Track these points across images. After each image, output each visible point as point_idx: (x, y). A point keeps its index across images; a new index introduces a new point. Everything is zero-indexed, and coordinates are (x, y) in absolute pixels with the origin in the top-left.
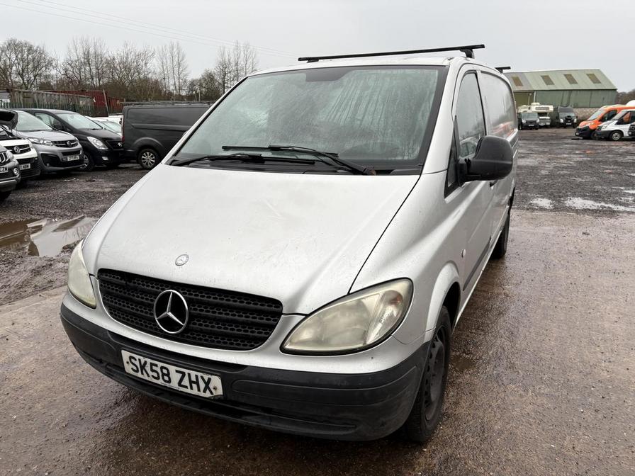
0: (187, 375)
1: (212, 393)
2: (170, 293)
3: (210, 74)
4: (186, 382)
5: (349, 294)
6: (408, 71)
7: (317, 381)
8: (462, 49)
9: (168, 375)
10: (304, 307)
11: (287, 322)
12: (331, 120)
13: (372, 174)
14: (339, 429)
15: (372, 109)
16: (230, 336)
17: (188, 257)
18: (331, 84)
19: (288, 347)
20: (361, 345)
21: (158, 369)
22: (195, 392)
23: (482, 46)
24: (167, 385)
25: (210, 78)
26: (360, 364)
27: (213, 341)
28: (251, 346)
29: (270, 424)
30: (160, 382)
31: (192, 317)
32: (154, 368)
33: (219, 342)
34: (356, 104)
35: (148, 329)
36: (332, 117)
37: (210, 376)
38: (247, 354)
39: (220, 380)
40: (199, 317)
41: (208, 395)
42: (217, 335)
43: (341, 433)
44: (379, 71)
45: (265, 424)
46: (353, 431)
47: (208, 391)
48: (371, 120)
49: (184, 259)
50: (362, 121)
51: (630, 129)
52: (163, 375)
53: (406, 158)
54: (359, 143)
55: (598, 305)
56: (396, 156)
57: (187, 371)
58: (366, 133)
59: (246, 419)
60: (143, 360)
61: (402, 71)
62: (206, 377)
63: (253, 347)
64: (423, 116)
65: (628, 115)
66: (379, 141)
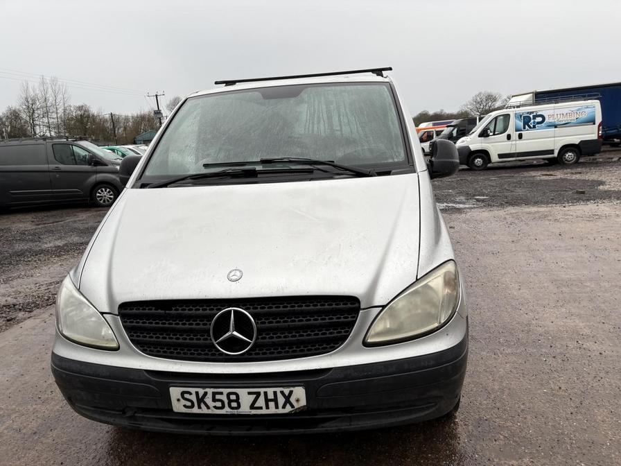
0: (262, 394)
1: (292, 406)
2: (231, 311)
3: (14, 111)
4: (261, 402)
5: (417, 280)
6: (360, 87)
7: (406, 367)
8: (373, 71)
9: (237, 400)
10: (380, 299)
11: (366, 317)
12: (310, 132)
13: (375, 176)
14: (423, 409)
15: (346, 121)
16: (305, 343)
17: (240, 271)
18: (292, 101)
19: (370, 340)
20: (436, 325)
21: (224, 398)
22: (272, 410)
23: (390, 69)
24: (235, 412)
25: (15, 115)
26: (439, 342)
27: (288, 352)
28: (331, 348)
29: (350, 425)
30: (227, 410)
31: (260, 331)
32: (218, 397)
33: (295, 351)
34: (328, 116)
35: (203, 357)
36: (310, 128)
37: (292, 389)
38: (329, 357)
39: (304, 390)
40: (268, 330)
41: (288, 409)
42: (290, 344)
43: (423, 414)
44: (333, 88)
45: (345, 426)
46: (434, 409)
47: (288, 406)
48: (349, 130)
49: (238, 274)
50: (341, 130)
51: (430, 145)
52: (230, 401)
53: (396, 160)
54: (349, 150)
55: (499, 279)
56: (387, 159)
57: (262, 390)
58: (349, 142)
59: (322, 427)
60: (201, 392)
61: (355, 87)
62: (287, 391)
63: (333, 348)
64: (393, 124)
65: (426, 134)
66: (366, 147)
